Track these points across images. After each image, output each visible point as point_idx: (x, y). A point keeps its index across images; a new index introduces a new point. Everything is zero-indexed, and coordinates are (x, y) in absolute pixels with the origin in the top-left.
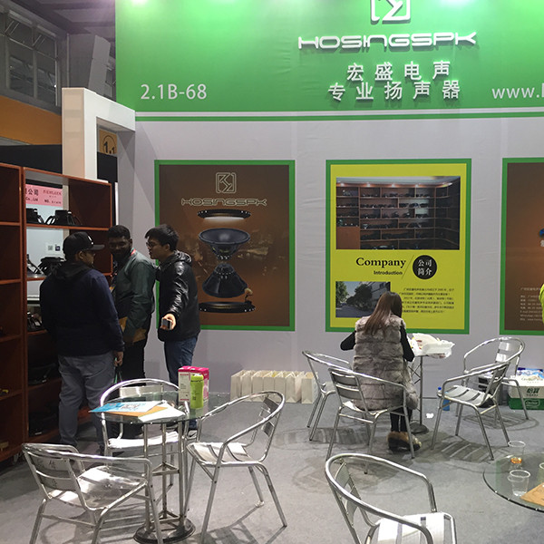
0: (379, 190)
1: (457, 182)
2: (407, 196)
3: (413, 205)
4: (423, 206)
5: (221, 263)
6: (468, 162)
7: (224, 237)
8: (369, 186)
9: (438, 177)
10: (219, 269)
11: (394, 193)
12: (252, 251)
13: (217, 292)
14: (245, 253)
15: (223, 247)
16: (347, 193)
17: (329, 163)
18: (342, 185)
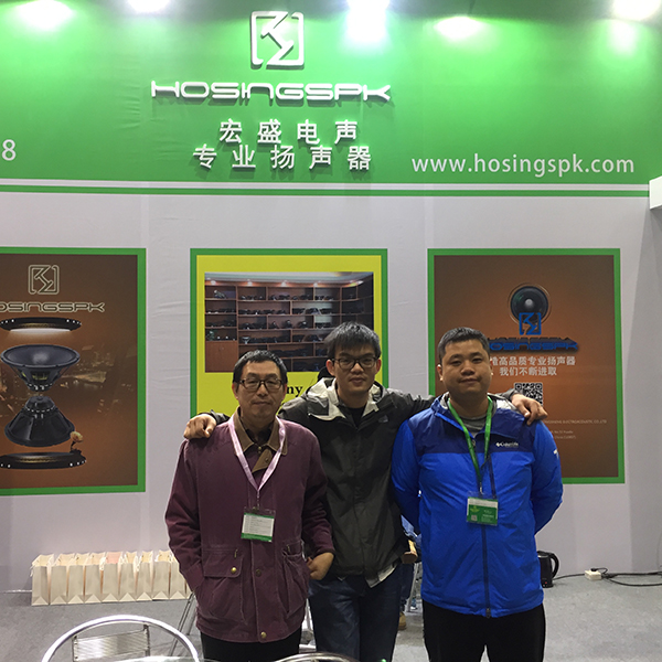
0: (264, 290)
1: (369, 280)
2: (303, 298)
3: (312, 311)
4: (324, 311)
5: (35, 395)
6: (383, 253)
7: (40, 357)
8: (250, 284)
9: (344, 274)
10: (32, 404)
11: (285, 294)
12: (81, 377)
13: (28, 438)
14: (71, 380)
15: (40, 372)
16: (220, 294)
17: (195, 253)
18: (213, 283)
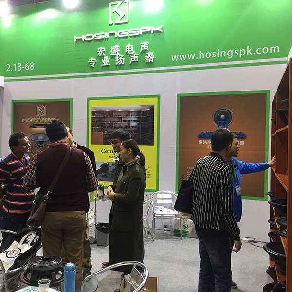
0: (112, 113)
1: (152, 108)
2: (127, 116)
3: (130, 121)
4: (135, 121)
6: (158, 97)
7: (40, 137)
8: (108, 111)
9: (143, 106)
11: (120, 114)
15: (40, 143)
16: (97, 115)
17: (89, 99)
18: (95, 111)
